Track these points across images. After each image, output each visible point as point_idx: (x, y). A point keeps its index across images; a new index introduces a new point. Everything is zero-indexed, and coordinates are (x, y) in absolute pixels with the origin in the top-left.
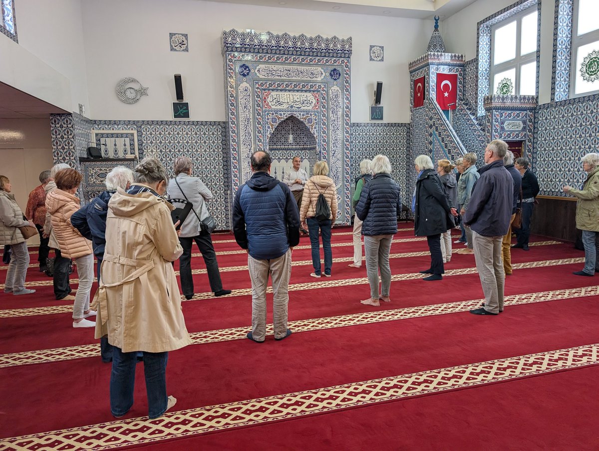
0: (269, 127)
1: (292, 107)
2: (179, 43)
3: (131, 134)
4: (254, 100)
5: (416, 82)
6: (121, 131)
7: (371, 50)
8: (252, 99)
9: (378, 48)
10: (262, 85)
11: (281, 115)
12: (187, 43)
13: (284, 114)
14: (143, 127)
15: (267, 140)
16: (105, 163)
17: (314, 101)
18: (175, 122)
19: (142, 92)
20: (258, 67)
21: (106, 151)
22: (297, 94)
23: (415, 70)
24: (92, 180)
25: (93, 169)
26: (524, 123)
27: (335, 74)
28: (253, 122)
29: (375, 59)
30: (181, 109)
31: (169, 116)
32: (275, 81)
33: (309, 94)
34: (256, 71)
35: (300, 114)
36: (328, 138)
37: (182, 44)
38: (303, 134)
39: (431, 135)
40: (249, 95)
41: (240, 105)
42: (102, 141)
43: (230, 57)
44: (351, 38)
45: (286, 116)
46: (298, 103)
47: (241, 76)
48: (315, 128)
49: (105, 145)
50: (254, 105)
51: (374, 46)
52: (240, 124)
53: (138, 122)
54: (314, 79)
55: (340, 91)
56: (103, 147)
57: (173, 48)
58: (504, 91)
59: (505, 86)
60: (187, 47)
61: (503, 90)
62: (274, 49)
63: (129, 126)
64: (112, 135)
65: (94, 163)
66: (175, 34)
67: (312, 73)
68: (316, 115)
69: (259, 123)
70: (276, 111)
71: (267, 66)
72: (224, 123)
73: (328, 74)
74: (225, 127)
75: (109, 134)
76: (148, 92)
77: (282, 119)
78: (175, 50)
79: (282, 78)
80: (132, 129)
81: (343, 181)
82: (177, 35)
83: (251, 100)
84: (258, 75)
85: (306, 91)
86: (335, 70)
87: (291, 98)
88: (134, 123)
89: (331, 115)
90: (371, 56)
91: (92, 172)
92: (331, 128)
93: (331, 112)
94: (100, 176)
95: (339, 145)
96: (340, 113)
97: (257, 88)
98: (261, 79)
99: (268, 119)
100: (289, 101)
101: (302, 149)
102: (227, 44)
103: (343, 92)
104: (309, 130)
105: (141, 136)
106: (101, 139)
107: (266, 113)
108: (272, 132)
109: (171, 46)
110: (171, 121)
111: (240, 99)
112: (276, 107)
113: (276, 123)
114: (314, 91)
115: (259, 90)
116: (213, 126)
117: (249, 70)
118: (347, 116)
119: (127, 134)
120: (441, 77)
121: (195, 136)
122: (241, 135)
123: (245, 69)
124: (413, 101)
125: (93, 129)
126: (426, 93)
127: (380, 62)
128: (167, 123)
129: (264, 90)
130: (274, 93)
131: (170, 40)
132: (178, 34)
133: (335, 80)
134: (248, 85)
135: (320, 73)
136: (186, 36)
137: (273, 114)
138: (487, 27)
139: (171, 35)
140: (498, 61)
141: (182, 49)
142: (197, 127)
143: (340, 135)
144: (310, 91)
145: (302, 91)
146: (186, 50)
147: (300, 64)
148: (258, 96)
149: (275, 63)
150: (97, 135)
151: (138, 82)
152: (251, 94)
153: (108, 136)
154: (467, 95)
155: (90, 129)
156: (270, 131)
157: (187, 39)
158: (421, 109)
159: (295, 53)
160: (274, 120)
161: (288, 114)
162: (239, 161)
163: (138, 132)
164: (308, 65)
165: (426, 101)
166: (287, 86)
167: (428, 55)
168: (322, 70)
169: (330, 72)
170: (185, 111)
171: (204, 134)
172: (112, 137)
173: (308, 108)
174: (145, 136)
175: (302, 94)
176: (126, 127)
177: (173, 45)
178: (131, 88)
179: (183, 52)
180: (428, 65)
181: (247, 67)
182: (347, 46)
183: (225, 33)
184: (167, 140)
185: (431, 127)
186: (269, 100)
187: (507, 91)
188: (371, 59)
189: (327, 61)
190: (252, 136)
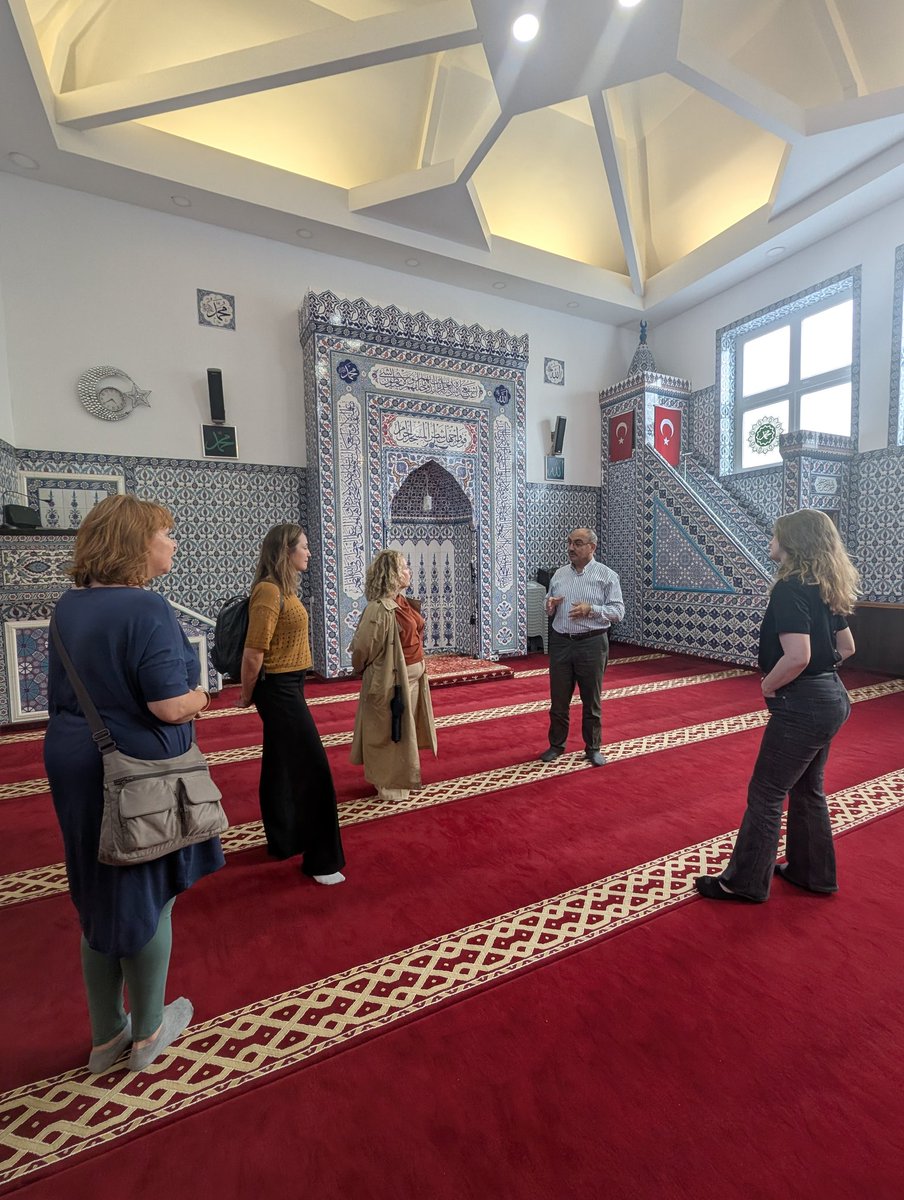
0: (392, 480)
1: (432, 445)
2: (217, 310)
3: (111, 482)
4: (365, 426)
5: (614, 422)
6: (88, 477)
7: (546, 365)
8: (363, 427)
9: (557, 363)
10: (380, 401)
11: (413, 458)
12: (234, 313)
13: (419, 457)
14: (138, 469)
15: (390, 503)
16: (44, 538)
17: (469, 439)
18: (208, 463)
19: (139, 399)
20: (373, 369)
21: (52, 516)
22: (440, 423)
23: (612, 403)
24: (10, 576)
25: (14, 552)
26: (839, 482)
27: (501, 394)
28: (364, 468)
29: (553, 380)
30: (219, 439)
31: (196, 450)
32: (404, 396)
33: (461, 426)
34: (370, 374)
35: (445, 460)
36: (491, 503)
37: (222, 313)
38: (444, 495)
39: (649, 504)
40: (357, 419)
41: (340, 436)
42: (44, 494)
43: (321, 343)
44: (526, 336)
45: (422, 461)
46: (442, 440)
47: (343, 382)
48: (471, 485)
49: (50, 502)
50: (365, 436)
51: (551, 360)
52: (340, 471)
53: (127, 458)
54: (469, 400)
55: (510, 424)
56: (44, 508)
57: (204, 320)
58: (765, 436)
59: (766, 429)
60: (233, 320)
61: (761, 435)
62: (402, 338)
63: (106, 467)
64: (68, 484)
65: (16, 538)
66: (209, 293)
67: (465, 389)
68: (471, 462)
69: (375, 471)
70: (406, 452)
71: (389, 367)
72: (303, 470)
73: (491, 394)
74: (305, 479)
75: (59, 480)
76: (151, 400)
77: (416, 467)
78: (209, 324)
79: (416, 392)
80: (114, 474)
81: (515, 578)
82: (212, 296)
83: (360, 427)
84: (373, 382)
85: (455, 420)
86: (502, 387)
87: (431, 429)
88: (118, 460)
89: (496, 464)
90: (546, 376)
91: (10, 559)
92: (496, 487)
93: (495, 460)
94: (33, 568)
95: (509, 517)
96: (509, 463)
97: (371, 407)
98: (379, 391)
99: (391, 465)
100: (427, 435)
101: (440, 523)
102: (317, 317)
103: (514, 427)
104: (460, 488)
105: (133, 488)
106: (40, 490)
107: (388, 453)
108: (398, 489)
109: (201, 315)
110: (198, 462)
111: (339, 425)
112: (405, 444)
113: (405, 472)
114: (468, 421)
115: (374, 410)
116: (283, 476)
117: (357, 372)
118: (521, 467)
119: (102, 483)
120: (660, 413)
121: (247, 492)
122: (341, 492)
123: (350, 369)
124: (607, 453)
125: (22, 468)
126: (638, 437)
127: (558, 387)
128: (189, 464)
129: (385, 411)
130: (401, 419)
131: (199, 303)
132: (216, 294)
133: (502, 404)
134: (355, 400)
135: (475, 390)
136: (231, 299)
137: (399, 456)
138: (731, 337)
139: (201, 294)
140: (749, 390)
141: (223, 323)
142: (252, 475)
143: (510, 499)
144: (462, 421)
145: (449, 419)
146: (232, 326)
147: (445, 371)
148: (373, 422)
149: (403, 364)
150: (30, 481)
151: (129, 378)
152: (360, 417)
153: (56, 484)
154: (696, 443)
155: (14, 469)
156: (396, 485)
157: (232, 305)
158: (626, 463)
159: (437, 350)
160: (401, 468)
161: (424, 459)
162: (337, 541)
163: (126, 479)
164: (460, 374)
165: (637, 450)
166: (424, 407)
167: (643, 375)
168: (482, 387)
169: (493, 389)
170: (227, 444)
171: (266, 489)
172: (68, 487)
173: (458, 450)
174: (141, 489)
175: (450, 424)
176: (100, 468)
177: (205, 314)
178: (112, 389)
179: (225, 331)
180: (642, 391)
181: (354, 366)
182: (522, 350)
183: (312, 296)
184: (191, 498)
185: (649, 491)
186: (392, 429)
187: (769, 437)
188: (546, 381)
189: (490, 371)
190: (362, 494)
